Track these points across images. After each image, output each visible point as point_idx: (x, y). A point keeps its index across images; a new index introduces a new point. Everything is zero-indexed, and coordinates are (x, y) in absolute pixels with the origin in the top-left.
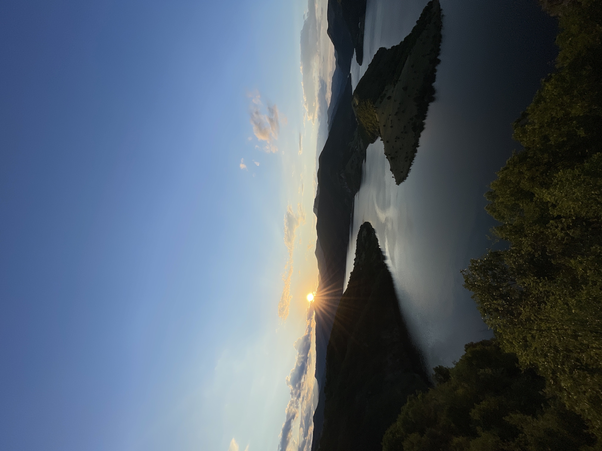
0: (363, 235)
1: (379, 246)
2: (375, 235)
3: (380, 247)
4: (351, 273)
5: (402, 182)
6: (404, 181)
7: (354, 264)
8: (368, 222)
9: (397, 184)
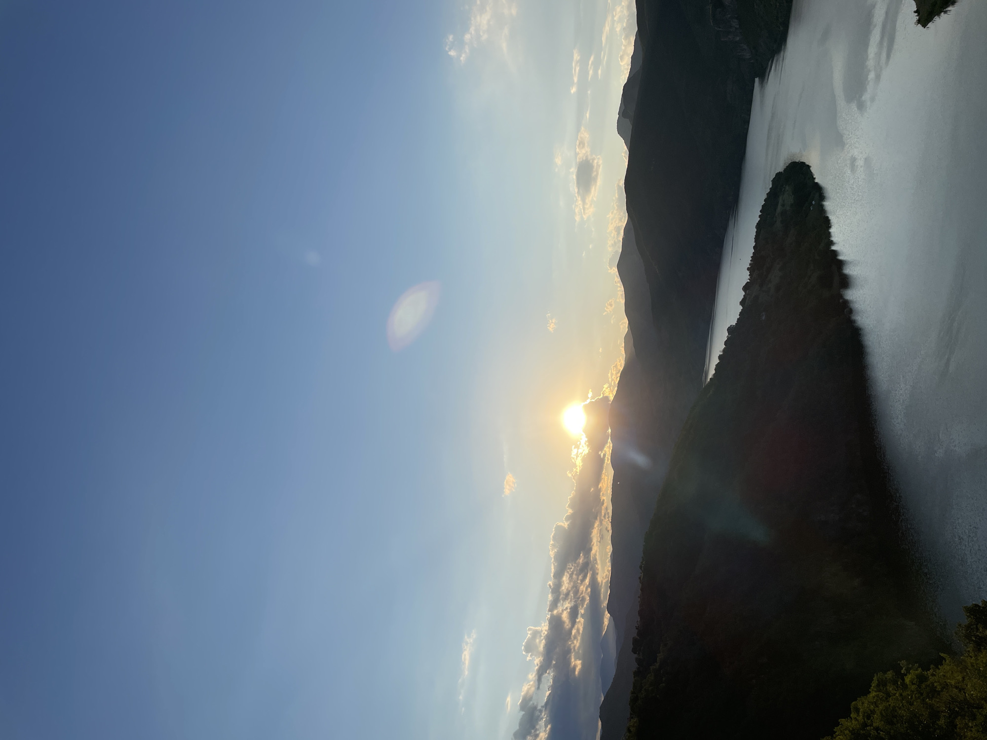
0: (779, 209)
1: (832, 243)
2: (822, 206)
3: (834, 248)
4: (731, 330)
5: (939, 14)
6: (946, 12)
7: (742, 303)
8: (803, 163)
9: (919, 22)
